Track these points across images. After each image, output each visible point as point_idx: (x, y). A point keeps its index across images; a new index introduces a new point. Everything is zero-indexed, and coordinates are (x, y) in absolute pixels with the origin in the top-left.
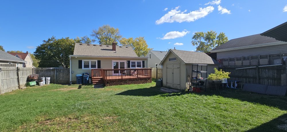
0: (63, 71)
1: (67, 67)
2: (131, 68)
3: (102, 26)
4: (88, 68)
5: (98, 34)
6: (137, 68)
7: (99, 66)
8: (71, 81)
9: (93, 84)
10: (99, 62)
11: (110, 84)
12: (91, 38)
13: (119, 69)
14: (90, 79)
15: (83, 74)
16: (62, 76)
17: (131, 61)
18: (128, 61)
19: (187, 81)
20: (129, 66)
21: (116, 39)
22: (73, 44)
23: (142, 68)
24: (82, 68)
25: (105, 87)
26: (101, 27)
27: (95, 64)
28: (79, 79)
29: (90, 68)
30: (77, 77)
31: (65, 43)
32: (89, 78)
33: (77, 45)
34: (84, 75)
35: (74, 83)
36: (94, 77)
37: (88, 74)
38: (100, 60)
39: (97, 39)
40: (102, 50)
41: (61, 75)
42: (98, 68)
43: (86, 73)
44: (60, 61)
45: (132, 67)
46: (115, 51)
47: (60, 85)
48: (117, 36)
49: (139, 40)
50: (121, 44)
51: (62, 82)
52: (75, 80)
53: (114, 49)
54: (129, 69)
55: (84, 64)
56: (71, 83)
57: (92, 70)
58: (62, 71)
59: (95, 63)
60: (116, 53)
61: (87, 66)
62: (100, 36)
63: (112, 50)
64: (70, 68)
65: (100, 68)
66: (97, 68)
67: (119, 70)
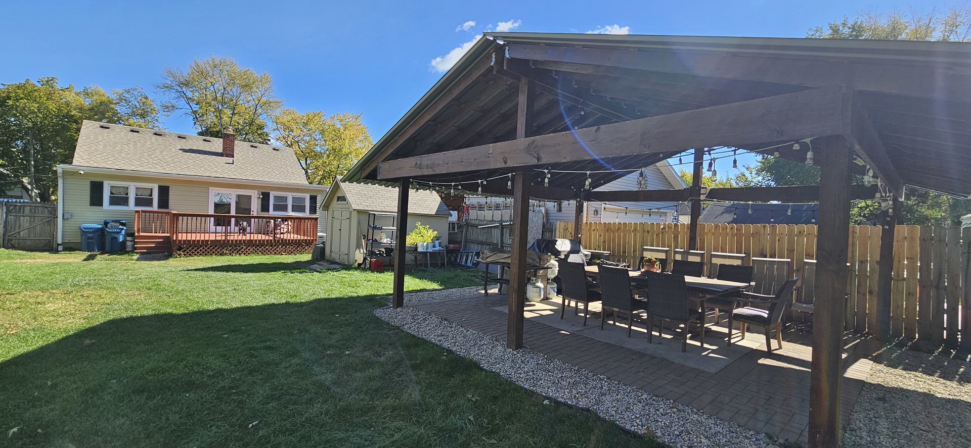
0: (31, 210)
1: (44, 197)
2: (272, 213)
3: (204, 61)
4: (124, 205)
5: (187, 84)
6: (291, 213)
7: (164, 202)
8: (60, 242)
9: (137, 253)
10: (164, 192)
11: (188, 251)
12: (157, 99)
13: (233, 213)
14: (129, 238)
15: (106, 223)
16: (27, 225)
17: (272, 195)
18: (263, 194)
19: (359, 246)
20: (265, 208)
21: (260, 111)
22: (75, 109)
23: (307, 214)
24: (101, 204)
25: (171, 259)
26: (201, 63)
27: (151, 195)
28: (89, 238)
29: (132, 206)
30: (84, 232)
31: (41, 104)
32: (127, 234)
33: (89, 129)
34: (109, 226)
35: (70, 248)
36: (141, 234)
37: (124, 224)
38: (166, 184)
39: (182, 103)
40: (185, 151)
41: (25, 222)
42: (160, 206)
43: (114, 221)
44: (15, 171)
45: (275, 210)
46: (230, 160)
47: (20, 252)
48: (264, 99)
49: (343, 123)
50: (277, 129)
51: (28, 243)
52: (77, 239)
53: (228, 152)
54: (265, 214)
55: (112, 193)
56: (60, 248)
57: (137, 212)
58: (27, 210)
59: (149, 193)
60: (233, 166)
61: (119, 199)
62: (197, 94)
63: (221, 155)
64: (56, 200)
65: (167, 206)
66: (155, 207)
67: (233, 217)
